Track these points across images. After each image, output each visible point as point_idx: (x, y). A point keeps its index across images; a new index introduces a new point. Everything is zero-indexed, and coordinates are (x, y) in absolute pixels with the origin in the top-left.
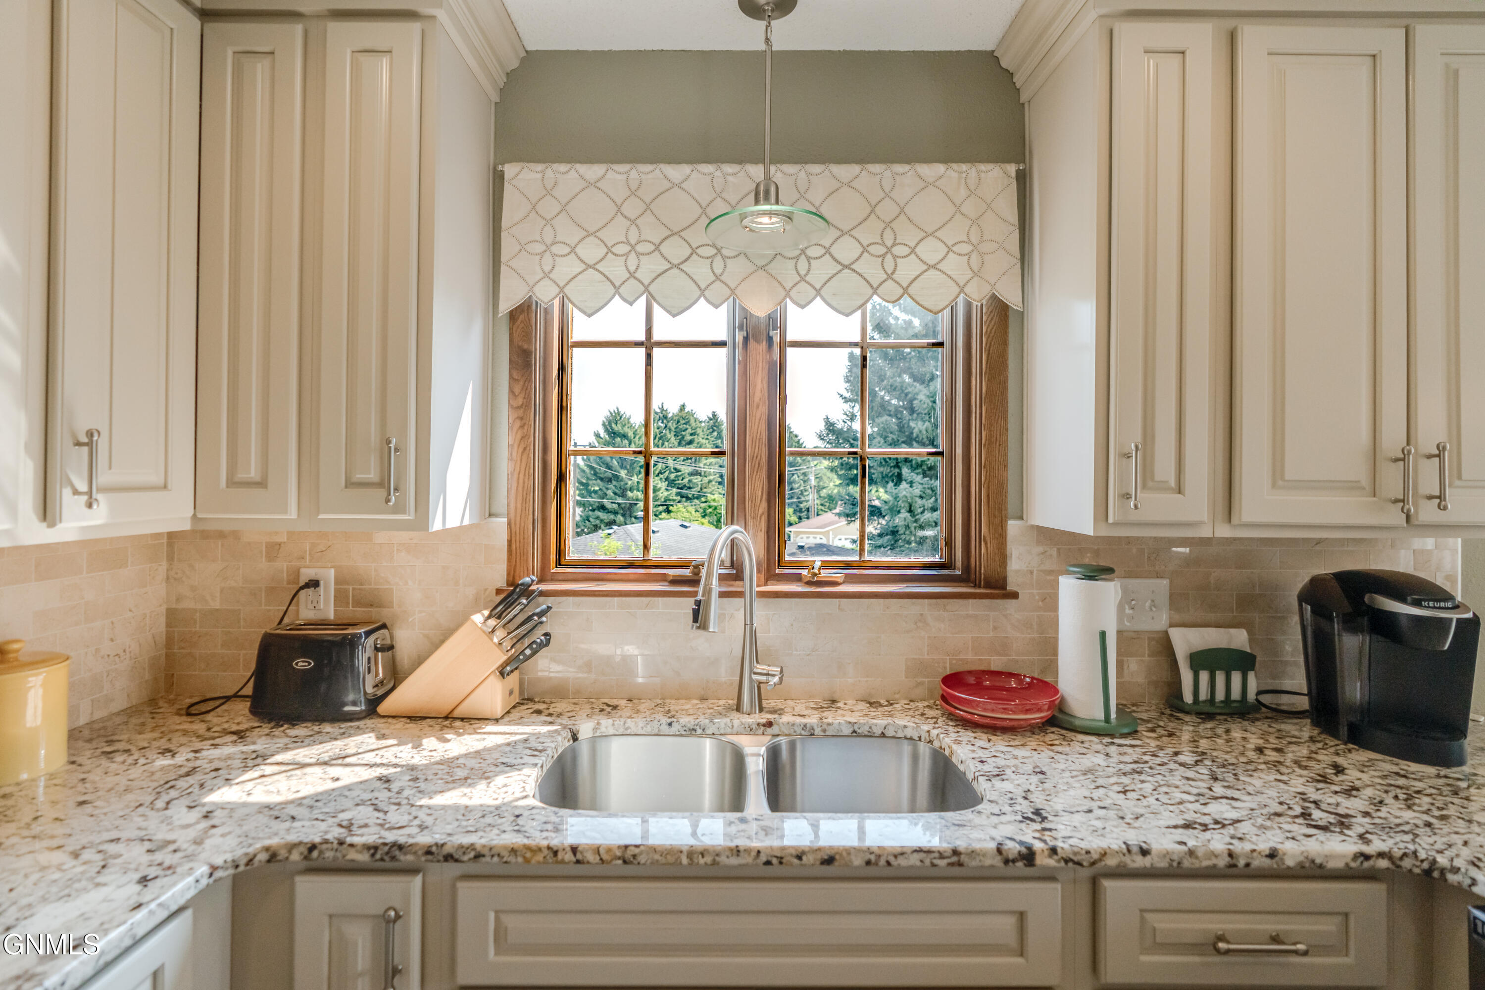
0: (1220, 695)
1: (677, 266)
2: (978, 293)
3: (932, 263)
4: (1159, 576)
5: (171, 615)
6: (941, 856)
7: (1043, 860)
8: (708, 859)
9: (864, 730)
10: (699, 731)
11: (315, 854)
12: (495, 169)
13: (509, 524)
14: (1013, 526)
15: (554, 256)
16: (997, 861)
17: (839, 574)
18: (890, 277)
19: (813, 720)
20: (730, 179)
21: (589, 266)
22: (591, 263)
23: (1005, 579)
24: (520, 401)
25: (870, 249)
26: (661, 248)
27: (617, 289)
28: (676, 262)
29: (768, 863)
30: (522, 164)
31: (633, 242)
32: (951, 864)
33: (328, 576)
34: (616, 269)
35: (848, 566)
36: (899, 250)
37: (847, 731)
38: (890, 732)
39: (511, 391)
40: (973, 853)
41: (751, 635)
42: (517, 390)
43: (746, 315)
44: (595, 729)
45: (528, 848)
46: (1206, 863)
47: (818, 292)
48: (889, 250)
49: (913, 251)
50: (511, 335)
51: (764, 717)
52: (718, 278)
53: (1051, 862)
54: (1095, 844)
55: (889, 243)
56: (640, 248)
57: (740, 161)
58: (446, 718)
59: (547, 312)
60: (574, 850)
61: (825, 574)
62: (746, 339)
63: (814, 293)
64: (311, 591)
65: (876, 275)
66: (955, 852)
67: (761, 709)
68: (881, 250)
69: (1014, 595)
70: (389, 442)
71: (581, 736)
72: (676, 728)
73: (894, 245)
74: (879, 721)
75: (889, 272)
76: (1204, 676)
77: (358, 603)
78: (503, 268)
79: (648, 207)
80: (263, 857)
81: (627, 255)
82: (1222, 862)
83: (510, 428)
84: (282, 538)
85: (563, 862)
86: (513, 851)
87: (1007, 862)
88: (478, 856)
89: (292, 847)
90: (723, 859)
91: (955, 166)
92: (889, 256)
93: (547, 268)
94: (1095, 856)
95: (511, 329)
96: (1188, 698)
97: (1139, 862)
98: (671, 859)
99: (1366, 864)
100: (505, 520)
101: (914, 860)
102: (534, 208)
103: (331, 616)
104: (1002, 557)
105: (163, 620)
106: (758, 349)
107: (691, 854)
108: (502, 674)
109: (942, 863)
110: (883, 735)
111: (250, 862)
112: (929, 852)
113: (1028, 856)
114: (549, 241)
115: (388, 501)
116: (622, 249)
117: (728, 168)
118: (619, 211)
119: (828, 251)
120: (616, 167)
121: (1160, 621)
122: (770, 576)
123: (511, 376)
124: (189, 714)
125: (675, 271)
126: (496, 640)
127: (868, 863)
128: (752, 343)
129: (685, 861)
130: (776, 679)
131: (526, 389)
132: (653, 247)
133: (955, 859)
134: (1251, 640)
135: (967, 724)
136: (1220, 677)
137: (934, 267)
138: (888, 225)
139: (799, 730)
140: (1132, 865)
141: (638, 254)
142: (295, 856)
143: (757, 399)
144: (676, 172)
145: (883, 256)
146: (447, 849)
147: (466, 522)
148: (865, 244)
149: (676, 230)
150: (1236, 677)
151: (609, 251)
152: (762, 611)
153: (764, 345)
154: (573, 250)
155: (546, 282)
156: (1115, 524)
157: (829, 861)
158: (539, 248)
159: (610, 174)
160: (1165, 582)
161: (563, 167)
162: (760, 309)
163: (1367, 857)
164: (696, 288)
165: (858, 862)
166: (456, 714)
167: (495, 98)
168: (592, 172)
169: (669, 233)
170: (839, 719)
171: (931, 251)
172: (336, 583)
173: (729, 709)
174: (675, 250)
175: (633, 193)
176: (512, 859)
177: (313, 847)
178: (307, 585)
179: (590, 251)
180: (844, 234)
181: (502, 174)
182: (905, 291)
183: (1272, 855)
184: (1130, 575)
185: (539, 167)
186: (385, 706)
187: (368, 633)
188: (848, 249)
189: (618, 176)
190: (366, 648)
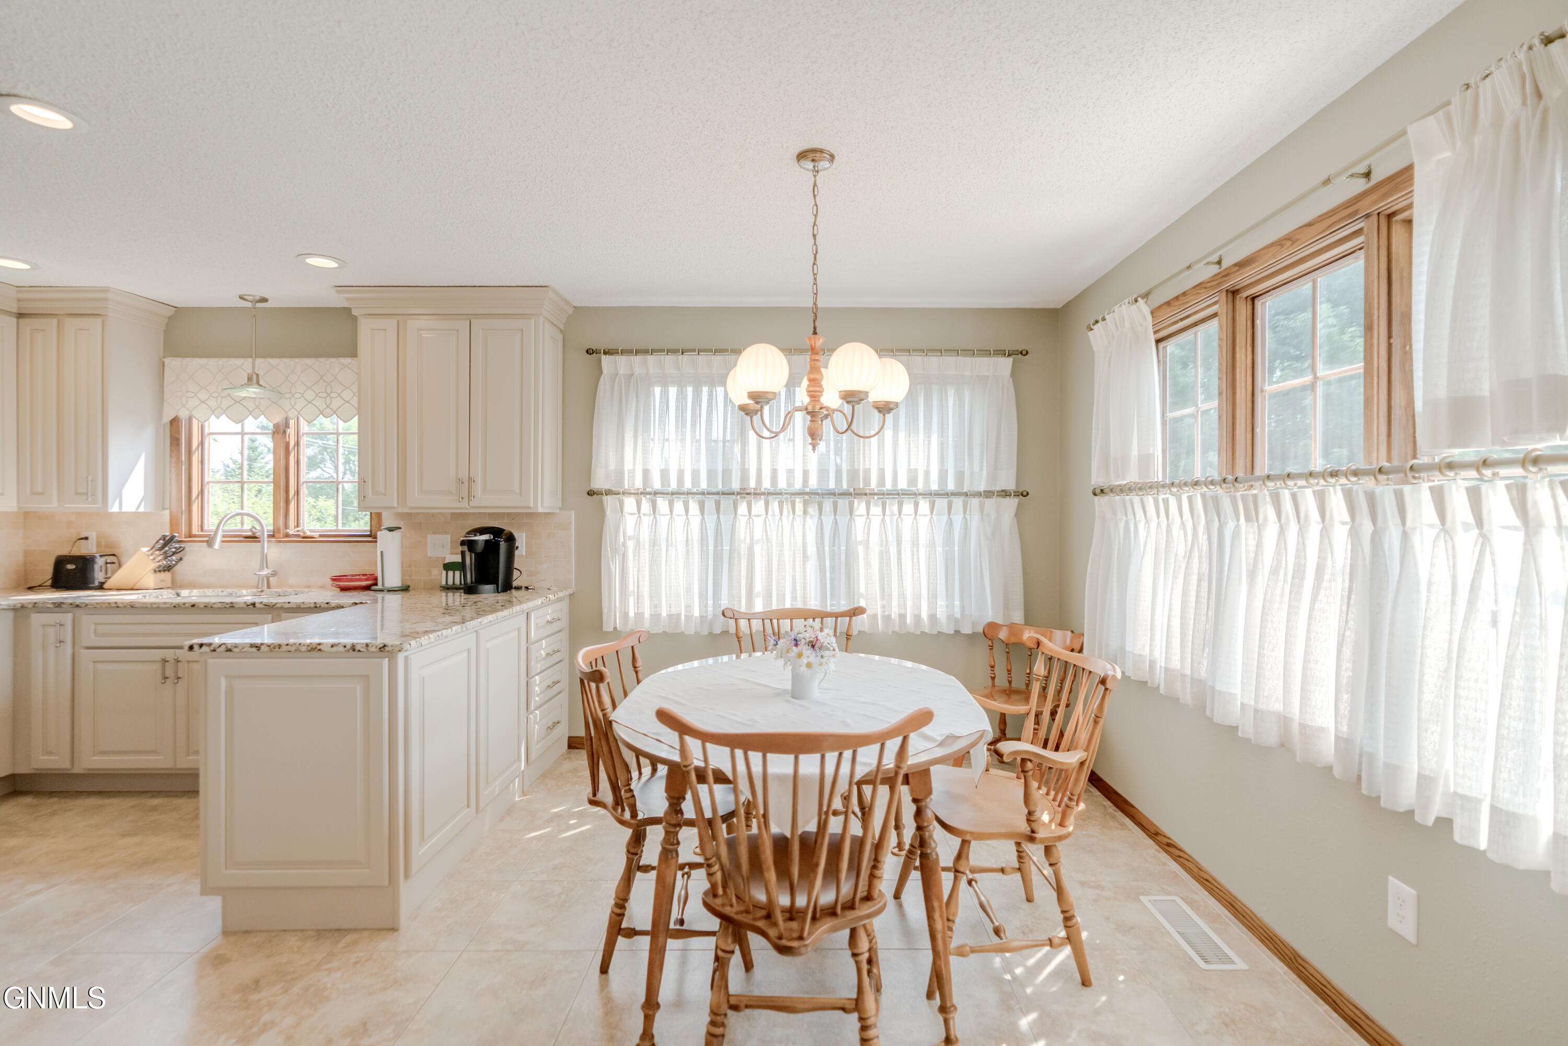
1: (239, 402)
3: (347, 400)
4: (446, 533)
7: (257, 605)
13: (171, 513)
15: (187, 397)
21: (202, 402)
24: (175, 460)
25: (320, 395)
28: (238, 400)
30: (173, 358)
31: (219, 392)
33: (93, 535)
34: (213, 403)
36: (333, 395)
39: (171, 456)
40: (236, 603)
42: (174, 454)
46: (307, 606)
47: (299, 413)
48: (329, 395)
49: (339, 395)
50: (171, 431)
52: (257, 407)
53: (261, 606)
55: (329, 392)
59: (183, 422)
60: (116, 603)
61: (310, 534)
63: (297, 413)
64: (82, 541)
65: (322, 406)
67: (268, 588)
68: (325, 395)
73: (331, 393)
75: (328, 404)
77: (106, 547)
78: (164, 403)
81: (217, 397)
82: (313, 605)
84: (73, 518)
85: (112, 607)
86: (97, 604)
92: (330, 398)
93: (184, 403)
95: (170, 428)
100: (169, 510)
101: (219, 605)
102: (178, 377)
106: (280, 437)
108: (155, 571)
113: (254, 604)
114: (186, 391)
116: (215, 395)
118: (214, 378)
119: (302, 396)
120: (213, 359)
121: (446, 552)
123: (171, 449)
124: (27, 590)
125: (237, 404)
126: (151, 558)
131: (177, 454)
136: (451, 574)
137: (348, 402)
138: (328, 384)
141: (222, 397)
143: (279, 459)
145: (326, 398)
146: (77, 604)
147: (141, 509)
148: (317, 392)
151: (210, 395)
154: (195, 395)
157: (193, 606)
158: (180, 394)
159: (210, 362)
161: (190, 359)
164: (247, 412)
165: (202, 606)
166: (135, 587)
167: (163, 329)
168: (203, 361)
171: (347, 396)
172: (96, 538)
178: (82, 538)
179: (203, 395)
180: (309, 388)
181: (163, 362)
182: (335, 412)
183: (327, 603)
184: (434, 533)
185: (180, 359)
186: (105, 586)
187: (101, 556)
188: (310, 395)
189: (213, 362)
190: (100, 562)
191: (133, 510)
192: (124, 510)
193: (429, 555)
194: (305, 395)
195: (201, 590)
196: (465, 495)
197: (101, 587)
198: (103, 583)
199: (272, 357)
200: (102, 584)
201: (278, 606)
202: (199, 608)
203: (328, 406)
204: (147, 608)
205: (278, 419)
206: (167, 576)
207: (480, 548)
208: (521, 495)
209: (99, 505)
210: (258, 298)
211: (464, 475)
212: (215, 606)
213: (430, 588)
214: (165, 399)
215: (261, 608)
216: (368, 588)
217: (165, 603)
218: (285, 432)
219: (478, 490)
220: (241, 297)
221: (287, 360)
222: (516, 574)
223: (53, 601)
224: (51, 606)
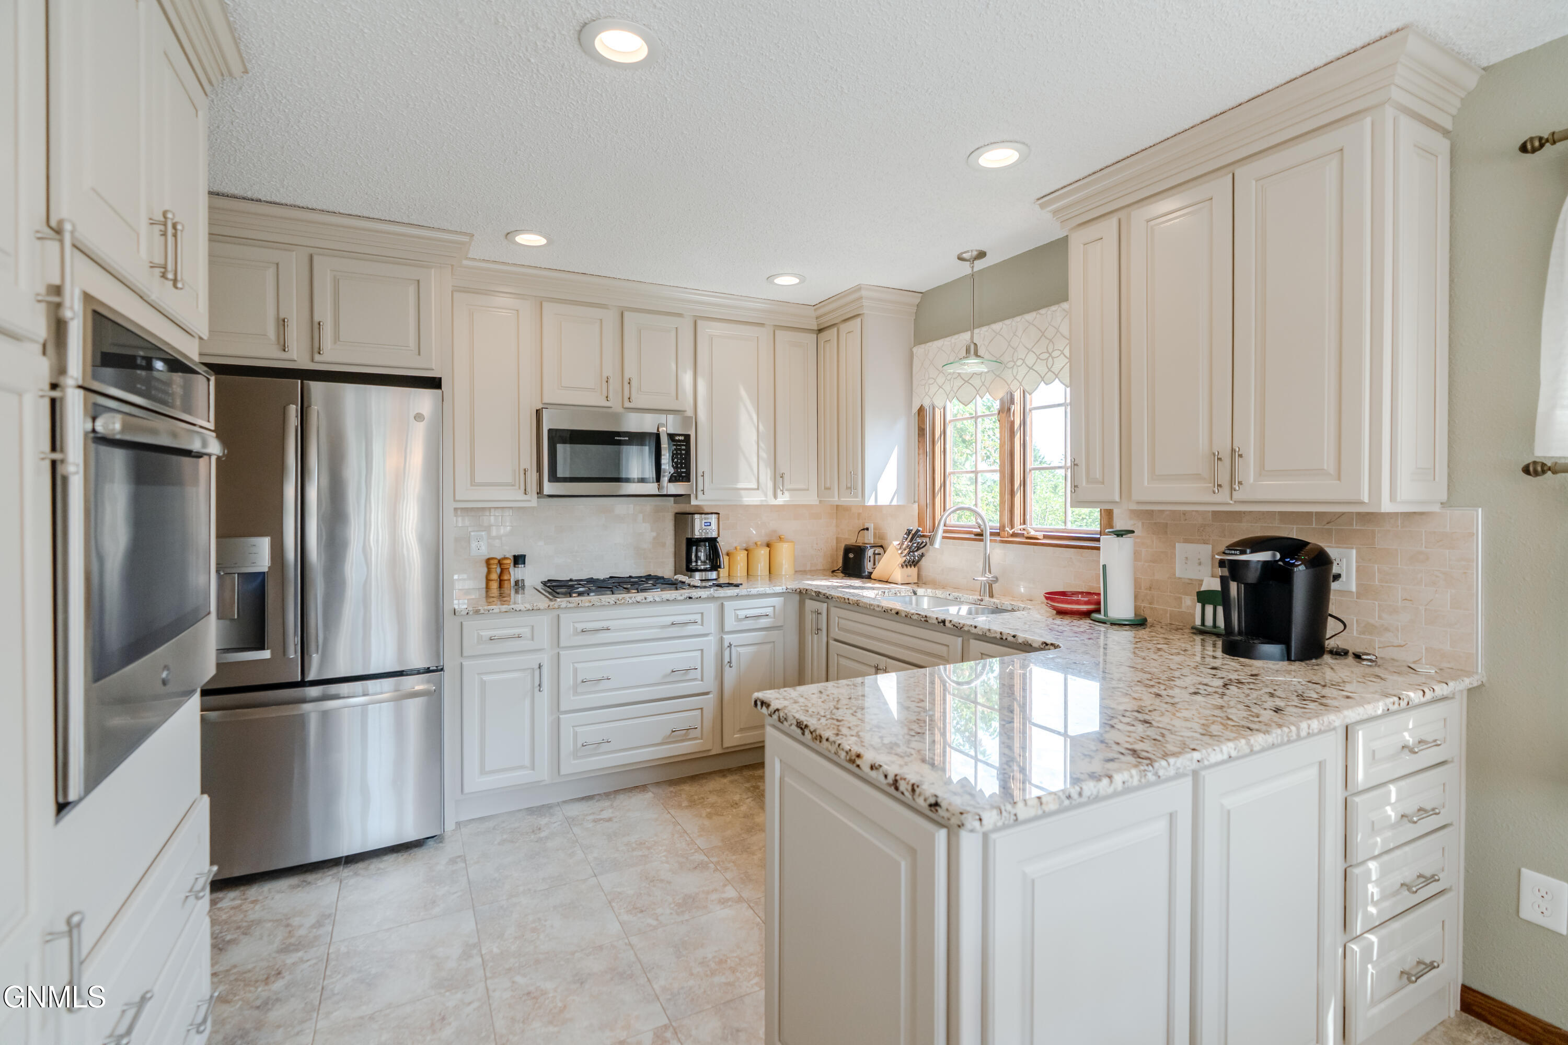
1: (967, 381)
4: (1205, 542)
5: (837, 539)
7: (947, 623)
13: (919, 506)
15: (929, 385)
16: (935, 622)
17: (1044, 535)
21: (940, 388)
22: (940, 386)
24: (921, 451)
25: (1041, 357)
30: (919, 346)
32: (925, 621)
33: (871, 527)
34: (947, 387)
36: (1055, 354)
39: (919, 448)
40: (930, 618)
41: (986, 559)
42: (921, 446)
44: (924, 592)
46: (993, 635)
47: (1021, 384)
48: (1051, 355)
50: (918, 422)
55: (1050, 351)
58: (882, 580)
59: (928, 410)
60: (849, 599)
61: (1034, 534)
63: (1019, 384)
65: (1044, 370)
68: (1047, 355)
70: (853, 473)
71: (918, 593)
72: (951, 597)
73: (1053, 351)
75: (1050, 367)
77: (879, 538)
78: (913, 393)
80: (798, 590)
81: (950, 379)
82: (998, 636)
87: (938, 622)
92: (1050, 358)
93: (927, 390)
95: (916, 419)
96: (1197, 621)
100: (917, 504)
102: (922, 365)
103: (872, 542)
106: (1005, 416)
108: (903, 566)
109: (923, 619)
111: (796, 590)
114: (927, 378)
121: (1204, 572)
123: (920, 440)
125: (963, 383)
126: (900, 552)
131: (923, 445)
133: (925, 619)
138: (1050, 341)
142: (804, 592)
145: (1047, 359)
146: (827, 595)
148: (1038, 354)
151: (946, 378)
154: (934, 381)
155: (927, 397)
158: (924, 382)
160: (1210, 547)
161: (931, 344)
164: (975, 391)
165: (903, 615)
168: (940, 343)
172: (874, 529)
178: (864, 529)
179: (940, 380)
180: (1030, 350)
181: (912, 352)
182: (1057, 376)
184: (1187, 541)
185: (924, 345)
186: (873, 575)
187: (872, 547)
188: (1030, 360)
190: (870, 553)
191: (888, 503)
192: (879, 504)
193: (1178, 574)
194: (1026, 361)
195: (934, 591)
196: (1224, 478)
197: (869, 577)
198: (871, 573)
199: (995, 322)
203: (1050, 370)
205: (1001, 393)
206: (913, 571)
207: (1252, 576)
209: (859, 499)
210: (975, 253)
211: (1223, 445)
212: (913, 617)
213: (1178, 626)
214: (914, 389)
215: (950, 628)
216: (1086, 614)
218: (1009, 409)
219: (1249, 470)
220: (961, 259)
221: (1008, 322)
222: (1332, 626)
223: (816, 590)
224: (814, 594)
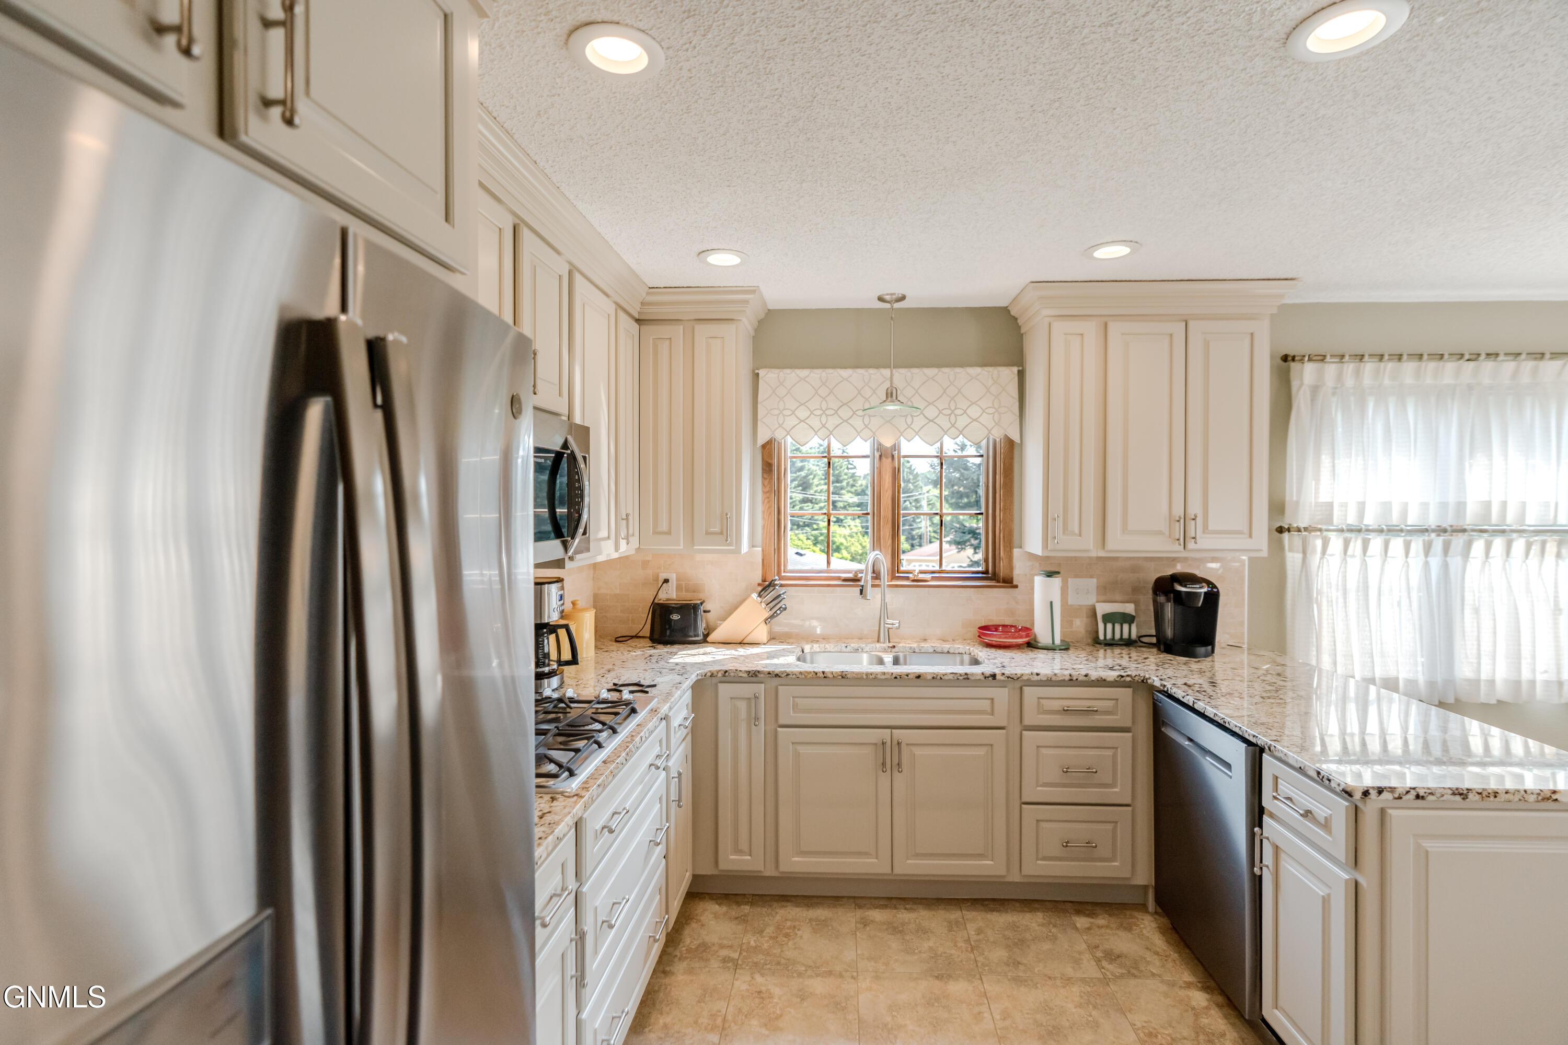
0: (1117, 636)
1: (846, 421)
2: (997, 434)
3: (974, 418)
4: (1091, 577)
6: (961, 675)
7: (998, 677)
8: (873, 676)
9: (939, 650)
10: (860, 650)
11: (727, 674)
12: (753, 371)
13: (763, 550)
14: (1016, 552)
15: (784, 416)
16: (982, 677)
17: (929, 576)
18: (953, 426)
19: (915, 645)
20: (873, 376)
21: (801, 421)
22: (802, 419)
23: (1012, 579)
24: (767, 489)
25: (942, 412)
26: (838, 412)
27: (816, 433)
28: (845, 419)
29: (896, 678)
30: (767, 369)
31: (824, 409)
32: (965, 679)
33: (673, 577)
34: (815, 423)
35: (933, 572)
36: (958, 412)
37: (931, 650)
38: (951, 651)
39: (763, 485)
40: (972, 674)
41: (884, 605)
42: (766, 483)
43: (880, 444)
44: (811, 649)
45: (806, 672)
46: (1060, 679)
47: (917, 433)
48: (953, 412)
49: (965, 412)
50: (763, 455)
51: (891, 645)
52: (866, 426)
53: (1002, 678)
54: (1019, 671)
56: (828, 412)
57: (877, 367)
58: (740, 643)
59: (779, 444)
60: (823, 673)
61: (921, 576)
62: (880, 456)
63: (915, 434)
64: (665, 584)
65: (946, 425)
66: (966, 674)
67: (889, 642)
68: (949, 412)
69: (1016, 587)
70: (727, 514)
71: (805, 651)
72: (849, 649)
73: (956, 409)
74: (946, 647)
75: (953, 423)
76: (1109, 626)
77: (687, 591)
78: (759, 423)
79: (831, 392)
80: (709, 674)
81: (821, 415)
82: (1067, 678)
83: (763, 503)
84: (649, 558)
85: (819, 677)
86: (801, 673)
87: (985, 677)
88: (788, 675)
89: (718, 672)
90: (879, 676)
91: (986, 369)
92: (953, 415)
93: (781, 423)
94: (1019, 676)
95: (762, 453)
96: (1101, 637)
97: (1036, 678)
98: (859, 676)
99: (1122, 679)
100: (760, 549)
101: (951, 677)
102: (774, 392)
103: (674, 597)
104: (1011, 568)
105: (592, 599)
106: (887, 462)
107: (867, 674)
108: (765, 624)
109: (961, 678)
110: (948, 652)
112: (956, 674)
113: (994, 676)
114: (781, 408)
115: (727, 540)
116: (818, 412)
117: (871, 371)
118: (816, 392)
119: (922, 413)
120: (815, 371)
121: (1091, 600)
122: (893, 578)
123: (763, 477)
124: (617, 641)
125: (845, 424)
126: (762, 607)
127: (933, 678)
128: (884, 459)
129: (865, 677)
130: (897, 625)
131: (770, 483)
132: (834, 412)
133: (965, 676)
134: (1136, 610)
135: (989, 646)
136: (1117, 627)
137: (975, 420)
138: (952, 399)
139: (908, 650)
140: (1033, 679)
141: (827, 415)
142: (720, 675)
143: (886, 487)
144: (845, 373)
145: (950, 415)
148: (941, 409)
149: (845, 402)
150: (1126, 627)
151: (812, 413)
152: (890, 595)
153: (890, 459)
154: (793, 413)
155: (780, 429)
156: (1051, 550)
157: (918, 677)
158: (776, 412)
159: (812, 375)
160: (1095, 580)
161: (788, 371)
162: (888, 443)
163: (1122, 677)
164: (855, 432)
165: (930, 677)
166: (745, 642)
167: (752, 333)
168: (803, 373)
169: (842, 404)
170: (927, 646)
171: (974, 412)
172: (677, 581)
173: (874, 642)
174: (845, 413)
175: (824, 384)
176: (800, 676)
177: (726, 672)
178: (665, 582)
179: (802, 413)
181: (758, 374)
182: (961, 432)
183: (1086, 676)
184: (1076, 576)
185: (777, 371)
186: (711, 638)
188: (931, 412)
189: (816, 375)
190: (701, 610)
194: (925, 413)
197: (705, 641)
200: (706, 636)
201: (1025, 678)
202: (926, 679)
204: (862, 678)
208: (1250, 536)
210: (896, 297)
211: (1178, 511)
212: (946, 677)
214: (759, 417)
215: (1004, 681)
217: (884, 673)
220: (881, 299)
223: (747, 669)
224: (745, 675)
